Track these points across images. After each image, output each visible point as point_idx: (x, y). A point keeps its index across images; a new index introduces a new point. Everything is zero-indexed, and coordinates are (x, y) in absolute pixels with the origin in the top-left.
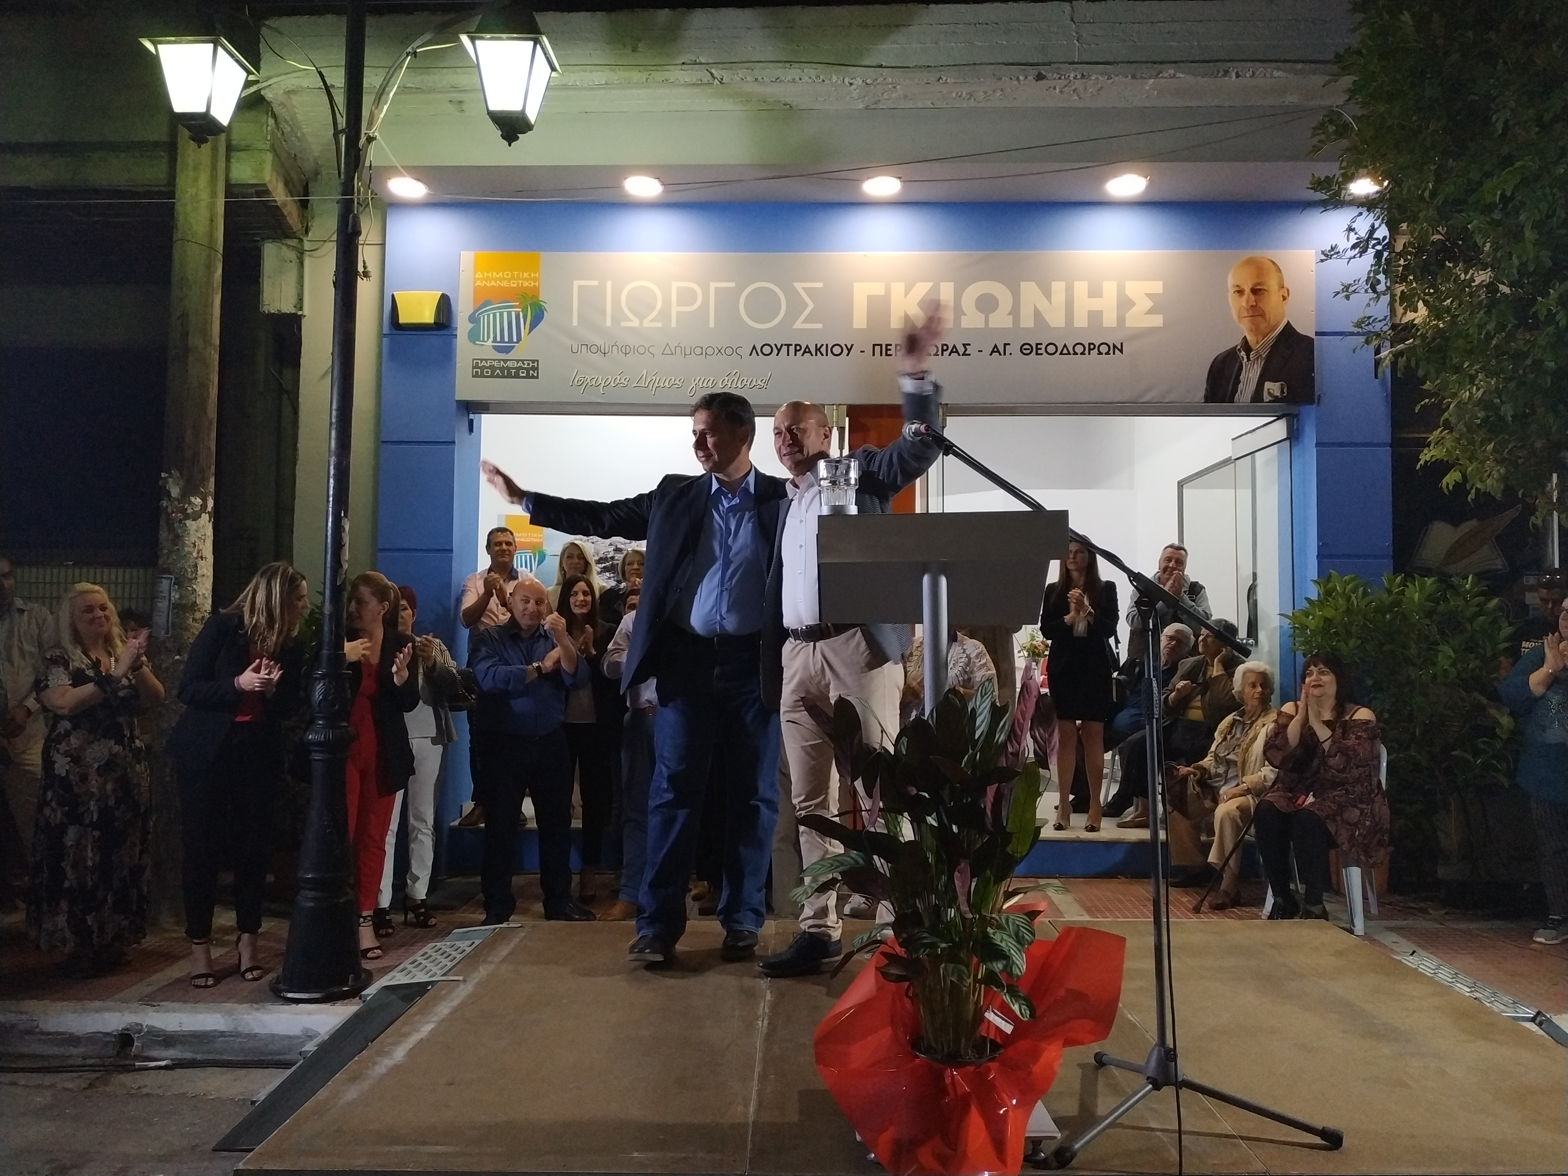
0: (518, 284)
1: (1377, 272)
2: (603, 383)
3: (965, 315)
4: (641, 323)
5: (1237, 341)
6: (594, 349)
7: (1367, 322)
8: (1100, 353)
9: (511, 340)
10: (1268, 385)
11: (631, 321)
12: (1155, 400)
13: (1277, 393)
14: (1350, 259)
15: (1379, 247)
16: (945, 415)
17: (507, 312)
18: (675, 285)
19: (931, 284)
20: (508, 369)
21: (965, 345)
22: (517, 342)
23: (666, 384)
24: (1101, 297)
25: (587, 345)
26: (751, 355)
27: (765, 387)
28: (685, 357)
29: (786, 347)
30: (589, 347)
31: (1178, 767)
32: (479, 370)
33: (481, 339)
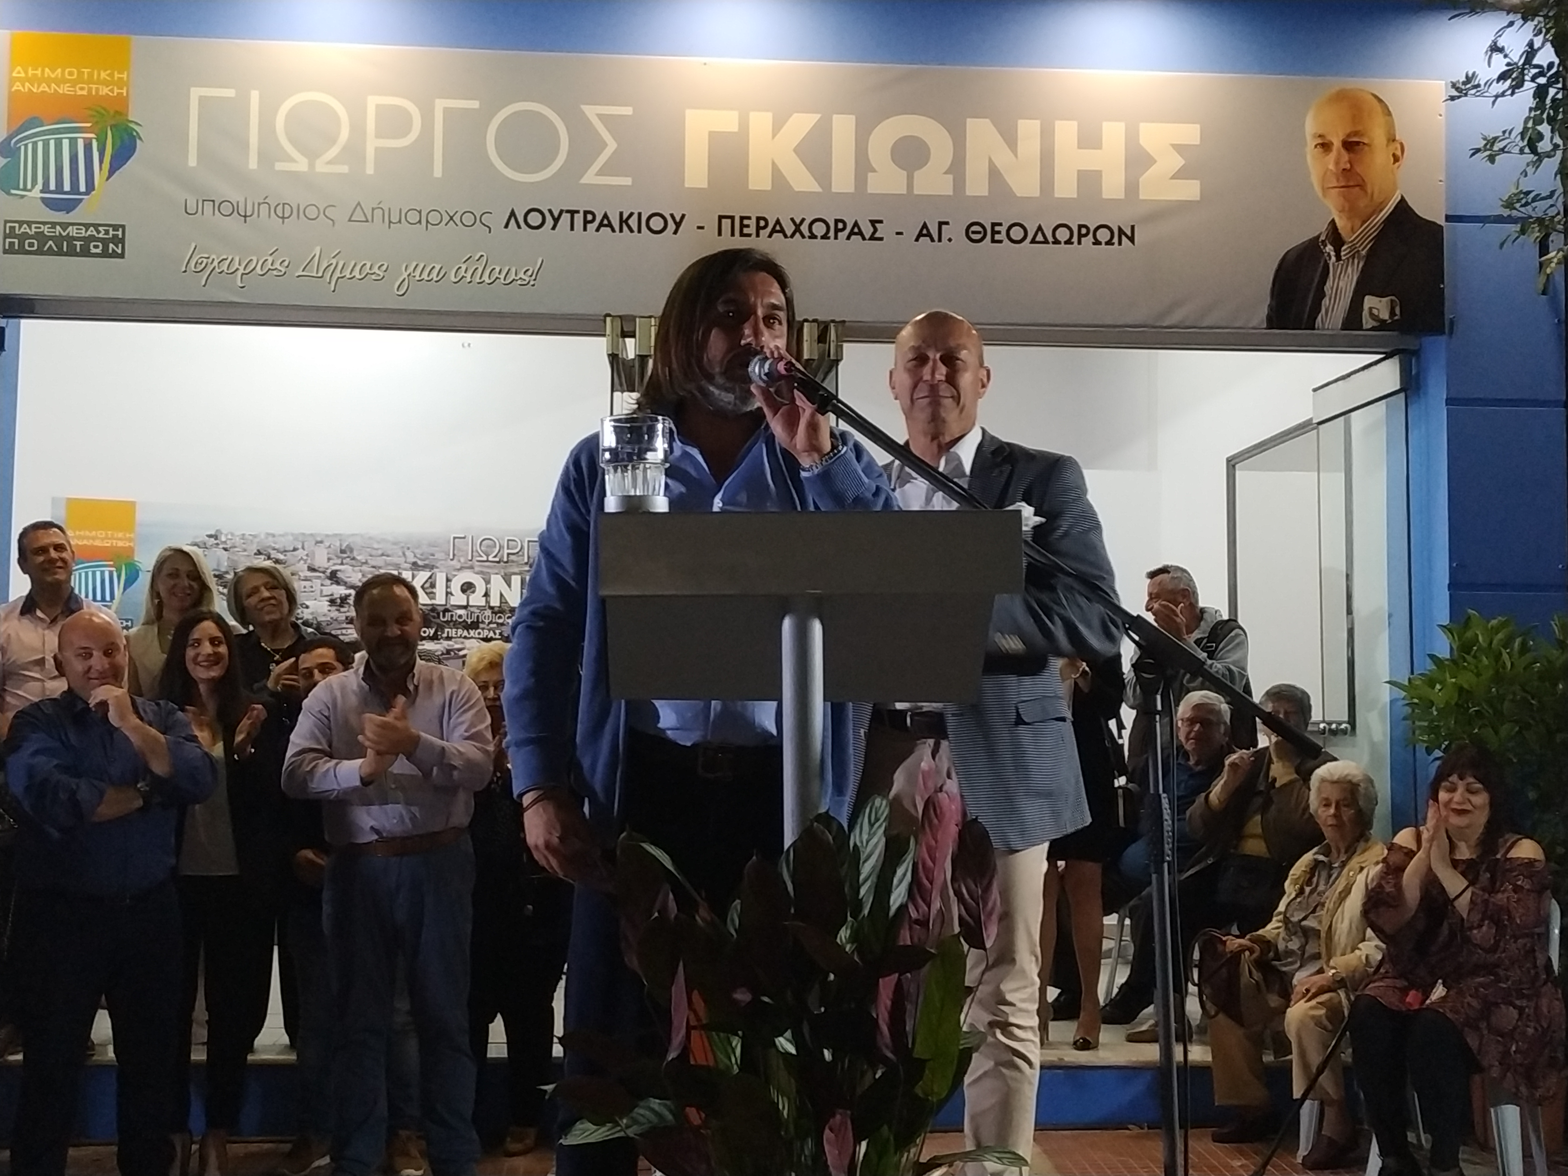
0: (90, 90)
1: (1538, 121)
2: (241, 268)
3: (874, 171)
4: (312, 165)
5: (1320, 228)
6: (226, 208)
7: (1523, 201)
8: (1097, 242)
9: (75, 189)
10: (1369, 301)
11: (293, 160)
12: (1187, 324)
13: (1385, 315)
14: (1497, 97)
15: (1542, 80)
16: (840, 340)
17: (70, 139)
18: (373, 102)
19: (818, 116)
20: (70, 239)
21: (873, 223)
22: (87, 193)
23: (356, 273)
24: (1099, 147)
25: (213, 201)
26: (506, 226)
27: (532, 283)
28: (389, 227)
29: (569, 215)
30: (217, 206)
31: (1224, 939)
32: (16, 241)
33: (21, 186)
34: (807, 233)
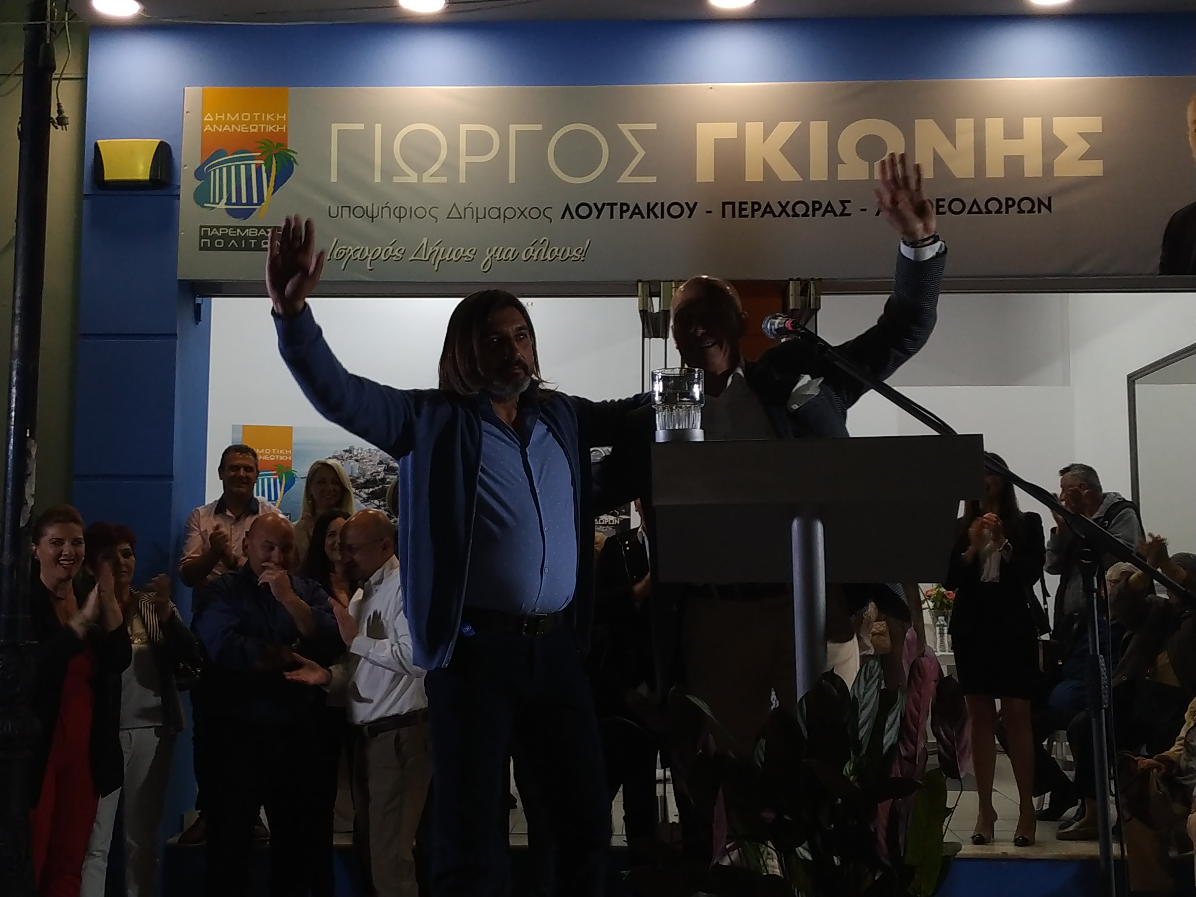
0: (260, 128)
2: (371, 255)
3: (842, 163)
4: (420, 178)
6: (359, 212)
8: (1021, 211)
9: (249, 201)
11: (407, 175)
16: (818, 294)
17: (246, 165)
18: (464, 128)
19: (799, 123)
20: (247, 238)
21: (843, 202)
22: (258, 204)
23: (453, 256)
24: (1022, 138)
25: (349, 207)
26: (563, 217)
27: (582, 259)
28: (477, 222)
29: (609, 207)
30: (352, 210)
31: (1136, 759)
32: (209, 240)
33: (212, 201)
34: (791, 213)
